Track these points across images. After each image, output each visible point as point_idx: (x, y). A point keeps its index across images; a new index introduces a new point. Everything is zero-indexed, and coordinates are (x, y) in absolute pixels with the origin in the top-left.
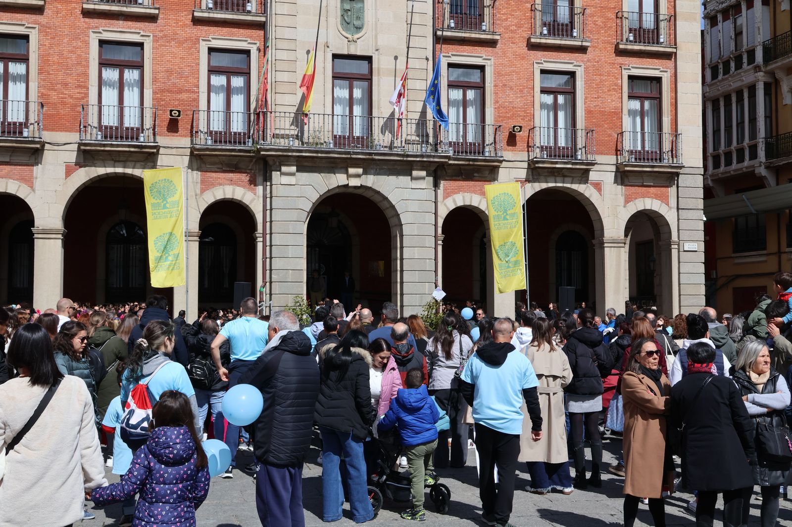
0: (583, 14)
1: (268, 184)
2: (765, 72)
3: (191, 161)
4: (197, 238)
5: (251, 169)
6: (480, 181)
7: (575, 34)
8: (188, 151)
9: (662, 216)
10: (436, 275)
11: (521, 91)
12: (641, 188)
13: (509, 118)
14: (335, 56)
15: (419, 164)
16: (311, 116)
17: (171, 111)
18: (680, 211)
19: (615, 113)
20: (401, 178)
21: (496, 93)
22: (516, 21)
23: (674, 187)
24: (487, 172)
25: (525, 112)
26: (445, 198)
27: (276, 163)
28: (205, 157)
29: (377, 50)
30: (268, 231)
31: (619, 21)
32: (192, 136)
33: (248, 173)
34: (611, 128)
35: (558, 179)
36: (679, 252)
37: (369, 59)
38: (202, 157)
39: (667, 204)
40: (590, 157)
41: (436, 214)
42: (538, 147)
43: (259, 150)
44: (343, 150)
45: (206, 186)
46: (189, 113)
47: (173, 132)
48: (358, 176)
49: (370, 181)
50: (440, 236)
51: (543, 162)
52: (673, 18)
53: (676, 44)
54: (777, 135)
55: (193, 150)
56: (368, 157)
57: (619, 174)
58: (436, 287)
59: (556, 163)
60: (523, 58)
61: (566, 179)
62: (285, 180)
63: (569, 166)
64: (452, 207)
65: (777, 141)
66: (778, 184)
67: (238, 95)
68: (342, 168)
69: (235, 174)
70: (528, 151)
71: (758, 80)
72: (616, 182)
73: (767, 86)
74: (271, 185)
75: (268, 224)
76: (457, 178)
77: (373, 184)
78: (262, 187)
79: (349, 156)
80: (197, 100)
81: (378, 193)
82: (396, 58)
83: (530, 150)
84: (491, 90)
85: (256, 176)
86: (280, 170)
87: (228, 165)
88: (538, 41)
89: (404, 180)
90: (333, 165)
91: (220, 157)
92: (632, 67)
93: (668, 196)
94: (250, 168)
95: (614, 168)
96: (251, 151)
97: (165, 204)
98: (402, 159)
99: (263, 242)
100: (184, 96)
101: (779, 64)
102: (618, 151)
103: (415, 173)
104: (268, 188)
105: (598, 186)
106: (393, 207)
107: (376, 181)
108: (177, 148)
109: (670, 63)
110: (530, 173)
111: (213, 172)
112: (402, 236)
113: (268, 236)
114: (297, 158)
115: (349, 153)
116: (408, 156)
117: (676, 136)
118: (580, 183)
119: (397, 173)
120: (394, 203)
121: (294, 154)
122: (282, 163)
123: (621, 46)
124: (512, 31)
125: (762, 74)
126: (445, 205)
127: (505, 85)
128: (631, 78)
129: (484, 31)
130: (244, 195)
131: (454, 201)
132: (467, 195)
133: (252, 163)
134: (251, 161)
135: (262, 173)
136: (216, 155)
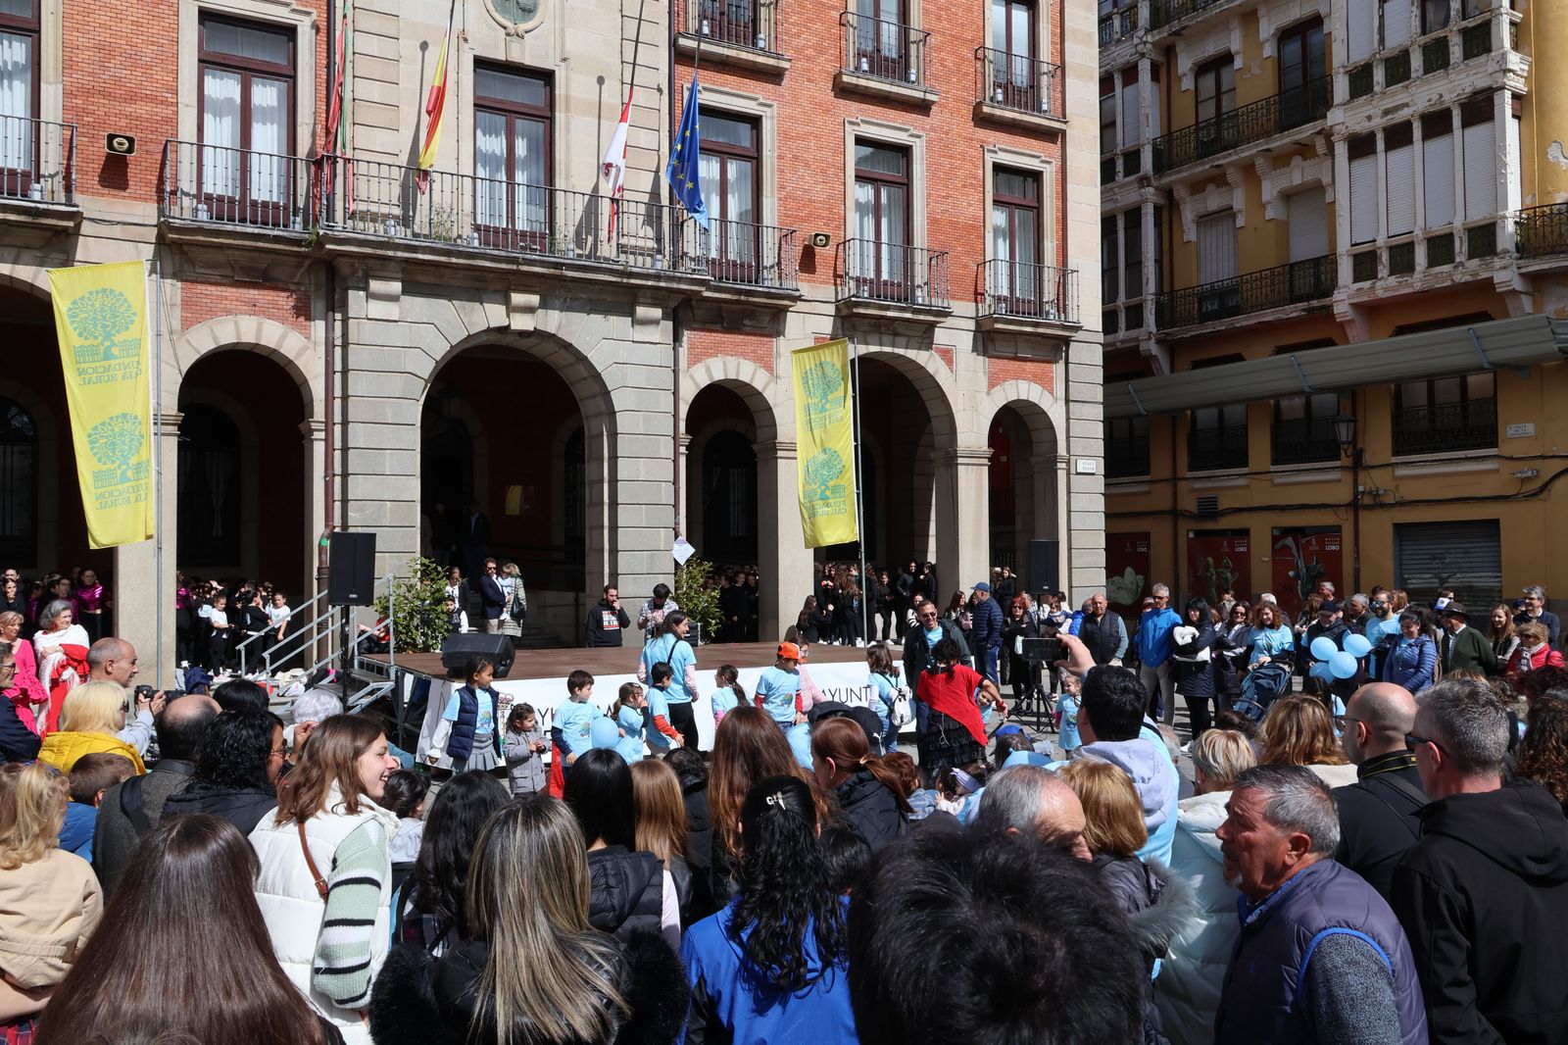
0: (924, 45)
1: (338, 316)
2: (1156, 188)
3: (158, 255)
4: (174, 429)
5: (298, 284)
6: (754, 335)
7: (913, 78)
8: (152, 234)
9: (1043, 412)
10: (677, 513)
11: (824, 172)
12: (1012, 362)
13: (803, 220)
14: (481, 63)
15: (649, 293)
16: (436, 177)
17: (111, 138)
18: (1071, 404)
19: (973, 227)
20: (613, 319)
21: (781, 171)
22: (814, 40)
23: (1061, 365)
24: (767, 319)
25: (830, 210)
26: (692, 363)
27: (357, 272)
28: (193, 248)
29: (564, 60)
30: (338, 418)
31: (979, 64)
32: (160, 200)
33: (292, 291)
34: (968, 254)
35: (886, 338)
36: (1068, 474)
37: (547, 77)
38: (185, 248)
39: (1051, 392)
40: (938, 302)
41: (676, 393)
42: (852, 278)
43: (320, 242)
44: (503, 254)
45: (193, 314)
46: (152, 147)
47: (115, 188)
48: (529, 310)
49: (553, 321)
50: (685, 439)
51: (866, 305)
52: (1059, 72)
53: (1064, 117)
54: (1172, 291)
55: (163, 228)
56: (552, 271)
57: (980, 335)
58: (676, 537)
59: (887, 308)
60: (827, 111)
61: (899, 340)
62: (377, 309)
63: (908, 315)
64: (704, 382)
65: (1172, 299)
66: (1172, 371)
67: (264, 124)
68: (496, 292)
69: (262, 292)
70: (835, 284)
71: (1146, 201)
72: (975, 349)
73: (1158, 209)
74: (345, 321)
75: (338, 403)
76: (713, 327)
77: (559, 328)
78: (323, 323)
79: (515, 267)
80: (173, 122)
81: (568, 347)
82: (601, 80)
83: (838, 282)
84: (772, 164)
85: (308, 298)
86: (366, 288)
87: (248, 270)
88: (854, 80)
89: (619, 324)
90: (478, 285)
91: (230, 252)
92: (1000, 149)
93: (1052, 378)
94: (296, 280)
95: (972, 325)
96: (302, 241)
97: (110, 347)
98: (619, 280)
99: (326, 440)
100: (142, 109)
101: (1185, 174)
102: (978, 295)
103: (642, 311)
104: (338, 325)
105: (947, 355)
106: (597, 377)
107: (564, 322)
108: (125, 224)
109: (1055, 149)
110: (840, 326)
111: (211, 284)
112: (614, 435)
113: (338, 429)
114: (404, 265)
115: (514, 261)
116: (631, 275)
117: (1064, 275)
118: (919, 349)
119: (606, 309)
120: (599, 369)
121: (400, 254)
122: (371, 273)
123: (986, 109)
124: (808, 59)
125: (1151, 190)
126: (691, 377)
127: (796, 158)
128: (998, 168)
129: (762, 49)
130: (283, 338)
131: (708, 370)
132: (731, 361)
133: (302, 270)
134: (299, 266)
135: (322, 293)
136: (221, 246)
